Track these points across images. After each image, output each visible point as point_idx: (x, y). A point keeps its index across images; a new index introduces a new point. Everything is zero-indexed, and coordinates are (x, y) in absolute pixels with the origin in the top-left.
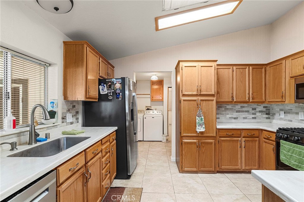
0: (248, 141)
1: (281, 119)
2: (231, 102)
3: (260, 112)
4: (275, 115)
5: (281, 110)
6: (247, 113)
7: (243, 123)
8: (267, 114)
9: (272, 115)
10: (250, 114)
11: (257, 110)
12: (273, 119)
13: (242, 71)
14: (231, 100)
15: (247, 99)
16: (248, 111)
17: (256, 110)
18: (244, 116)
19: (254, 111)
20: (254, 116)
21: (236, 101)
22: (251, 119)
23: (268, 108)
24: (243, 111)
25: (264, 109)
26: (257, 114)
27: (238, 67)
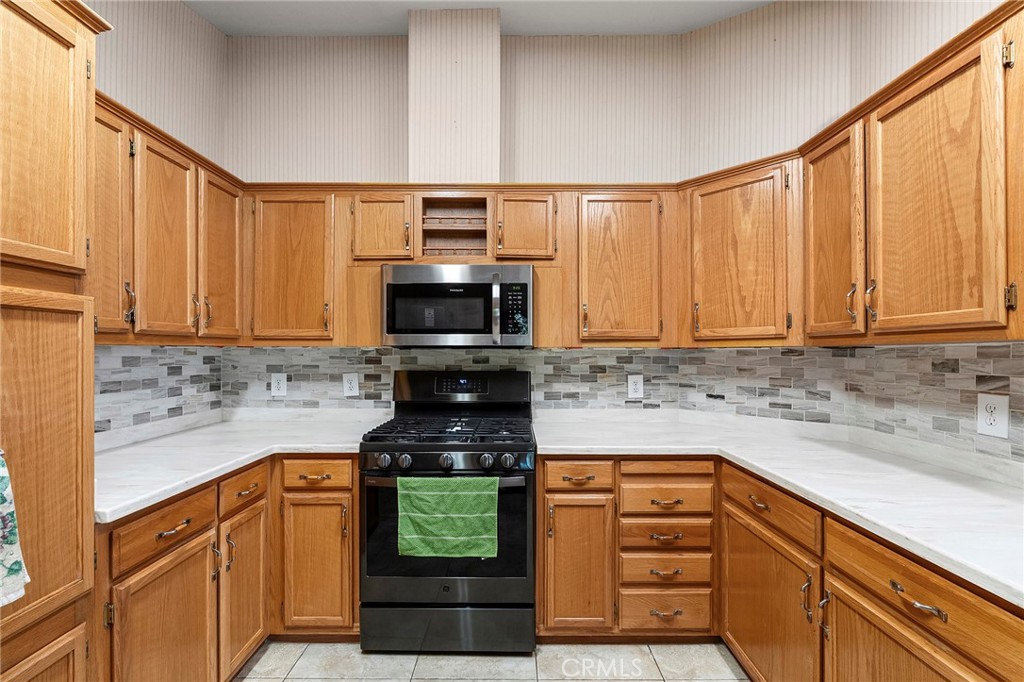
0: (241, 524)
1: (274, 401)
2: (123, 333)
3: (196, 379)
4: (246, 388)
5: (273, 369)
6: (149, 391)
7: (136, 443)
8: (214, 388)
9: (229, 388)
10: (161, 397)
11: (187, 372)
12: (236, 404)
13: (169, 175)
14: (120, 322)
15: (190, 320)
16: (151, 383)
17: (180, 373)
18: (138, 409)
19: (177, 378)
20: (173, 402)
21: (145, 327)
22: (162, 417)
23: (216, 364)
24: (132, 385)
25: (205, 370)
26: (184, 392)
27: (157, 146)
